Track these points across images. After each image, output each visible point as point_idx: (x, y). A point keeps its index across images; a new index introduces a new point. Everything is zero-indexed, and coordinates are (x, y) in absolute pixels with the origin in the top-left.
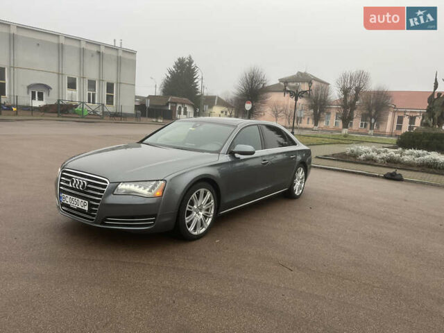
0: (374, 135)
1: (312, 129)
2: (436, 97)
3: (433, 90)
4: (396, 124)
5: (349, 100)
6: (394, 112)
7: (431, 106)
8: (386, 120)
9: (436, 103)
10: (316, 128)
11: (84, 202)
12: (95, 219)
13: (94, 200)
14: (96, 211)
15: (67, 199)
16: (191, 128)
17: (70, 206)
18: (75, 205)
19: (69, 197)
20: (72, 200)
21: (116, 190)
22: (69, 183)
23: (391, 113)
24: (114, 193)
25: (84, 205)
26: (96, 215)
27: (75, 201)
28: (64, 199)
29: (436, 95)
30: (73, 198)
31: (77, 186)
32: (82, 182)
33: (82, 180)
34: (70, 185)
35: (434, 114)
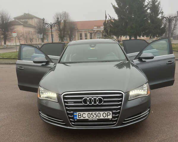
3: (105, 19)
4: (79, 37)
5: (61, 27)
6: (78, 31)
7: (106, 27)
8: (75, 36)
9: (108, 25)
11: (107, 113)
12: (116, 123)
13: (114, 109)
14: (117, 117)
15: (84, 116)
16: (91, 48)
17: (89, 120)
18: (95, 118)
19: (87, 113)
20: (92, 115)
21: (129, 97)
22: (81, 102)
23: (76, 32)
24: (129, 100)
25: (108, 115)
26: (117, 119)
27: (95, 115)
28: (80, 117)
29: (107, 21)
30: (92, 113)
31: (93, 103)
32: (97, 98)
33: (97, 97)
34: (83, 104)
35: (107, 31)
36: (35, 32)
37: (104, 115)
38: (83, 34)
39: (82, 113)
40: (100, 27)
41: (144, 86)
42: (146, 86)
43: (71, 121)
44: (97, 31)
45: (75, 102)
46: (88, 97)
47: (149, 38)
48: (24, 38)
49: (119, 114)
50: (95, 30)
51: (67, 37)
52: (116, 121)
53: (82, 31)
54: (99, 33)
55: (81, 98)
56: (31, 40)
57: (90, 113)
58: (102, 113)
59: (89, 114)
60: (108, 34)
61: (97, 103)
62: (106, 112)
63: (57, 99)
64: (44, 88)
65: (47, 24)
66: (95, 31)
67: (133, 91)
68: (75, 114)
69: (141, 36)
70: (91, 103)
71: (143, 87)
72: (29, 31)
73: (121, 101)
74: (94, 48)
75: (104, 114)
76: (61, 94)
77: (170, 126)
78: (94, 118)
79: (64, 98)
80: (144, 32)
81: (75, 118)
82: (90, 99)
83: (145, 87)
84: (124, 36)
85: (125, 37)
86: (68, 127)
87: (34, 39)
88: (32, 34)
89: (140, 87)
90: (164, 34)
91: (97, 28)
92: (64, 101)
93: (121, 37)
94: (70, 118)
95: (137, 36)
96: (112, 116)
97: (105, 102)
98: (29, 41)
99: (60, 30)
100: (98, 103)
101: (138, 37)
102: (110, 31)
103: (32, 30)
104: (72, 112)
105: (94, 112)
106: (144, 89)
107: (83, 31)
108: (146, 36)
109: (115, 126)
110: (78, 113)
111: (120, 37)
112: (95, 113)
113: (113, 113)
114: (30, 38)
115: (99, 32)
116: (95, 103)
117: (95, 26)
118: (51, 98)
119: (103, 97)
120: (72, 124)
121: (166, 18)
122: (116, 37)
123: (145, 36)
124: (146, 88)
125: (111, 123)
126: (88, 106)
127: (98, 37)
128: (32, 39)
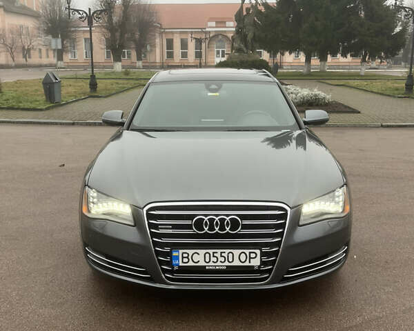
0: (144, 67)
1: (54, 66)
2: (245, 13)
4: (165, 50)
5: (115, 19)
6: (161, 33)
8: (153, 46)
10: (60, 64)
11: (250, 253)
12: (268, 277)
13: (266, 245)
14: (273, 263)
15: (196, 258)
16: (210, 94)
17: (207, 268)
18: (221, 264)
19: (202, 252)
20: (214, 256)
21: (302, 218)
22: (189, 227)
23: (157, 35)
24: (300, 223)
25: (250, 258)
26: (273, 268)
27: (221, 256)
28: (185, 260)
29: (244, 10)
30: (214, 253)
31: (217, 229)
32: (228, 219)
33: (228, 216)
34: (194, 230)
35: (246, 36)
36: (38, 29)
37: (243, 258)
38: (175, 41)
39: (191, 252)
40: (225, 22)
41: (337, 194)
42: (341, 193)
43: (165, 271)
44: (217, 35)
45: (175, 227)
46: (206, 216)
47: (360, 61)
48: (6, 45)
49: (277, 257)
50: (210, 32)
51: (130, 48)
52: (269, 271)
53: (172, 33)
54: (220, 41)
55: (191, 217)
56: (26, 52)
57: (211, 251)
58: (237, 252)
59: (207, 255)
60: (246, 46)
61: (228, 229)
62: (247, 252)
63: (131, 219)
64: (98, 192)
65: (77, 11)
66: (211, 35)
67: (311, 204)
68: (175, 254)
69: (339, 55)
70: (212, 228)
71: (334, 195)
72: (21, 27)
73: (283, 226)
74: (217, 94)
75: (243, 254)
76: (142, 206)
77: (393, 289)
78: (219, 263)
79: (150, 217)
80: (346, 44)
81: (174, 262)
82: (211, 220)
83: (338, 197)
84: (290, 53)
85: (293, 55)
86: (158, 285)
87: (35, 50)
88: (29, 34)
89: (327, 196)
90: (402, 50)
91: (216, 27)
92: (149, 223)
93: (283, 54)
94: (161, 263)
95: (328, 54)
96: (261, 259)
97: (245, 227)
98: (21, 55)
99: (111, 28)
100: (230, 230)
101: (329, 56)
102: (254, 39)
103: (29, 23)
104: (167, 249)
105: (219, 251)
106: (337, 199)
107: (176, 32)
108: (351, 56)
109: (265, 284)
110: (181, 251)
111: (279, 55)
112: (221, 253)
113: (263, 254)
114: (24, 47)
115: (220, 37)
116: (222, 228)
117: (211, 20)
118: (116, 216)
119: (241, 216)
120: (166, 277)
121: (406, 11)
122: (268, 54)
123: (349, 56)
124: (341, 197)
125: (258, 276)
126: (206, 236)
127: (218, 52)
128: (29, 50)
